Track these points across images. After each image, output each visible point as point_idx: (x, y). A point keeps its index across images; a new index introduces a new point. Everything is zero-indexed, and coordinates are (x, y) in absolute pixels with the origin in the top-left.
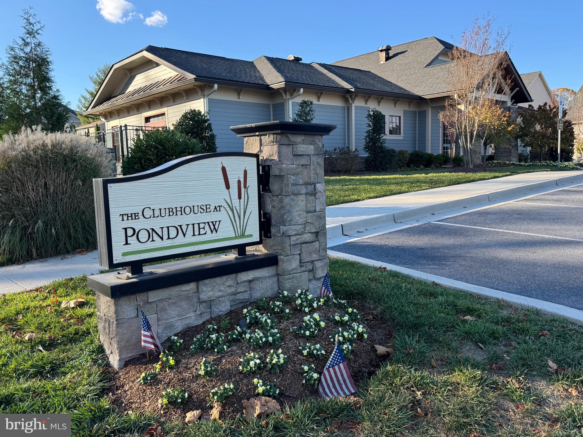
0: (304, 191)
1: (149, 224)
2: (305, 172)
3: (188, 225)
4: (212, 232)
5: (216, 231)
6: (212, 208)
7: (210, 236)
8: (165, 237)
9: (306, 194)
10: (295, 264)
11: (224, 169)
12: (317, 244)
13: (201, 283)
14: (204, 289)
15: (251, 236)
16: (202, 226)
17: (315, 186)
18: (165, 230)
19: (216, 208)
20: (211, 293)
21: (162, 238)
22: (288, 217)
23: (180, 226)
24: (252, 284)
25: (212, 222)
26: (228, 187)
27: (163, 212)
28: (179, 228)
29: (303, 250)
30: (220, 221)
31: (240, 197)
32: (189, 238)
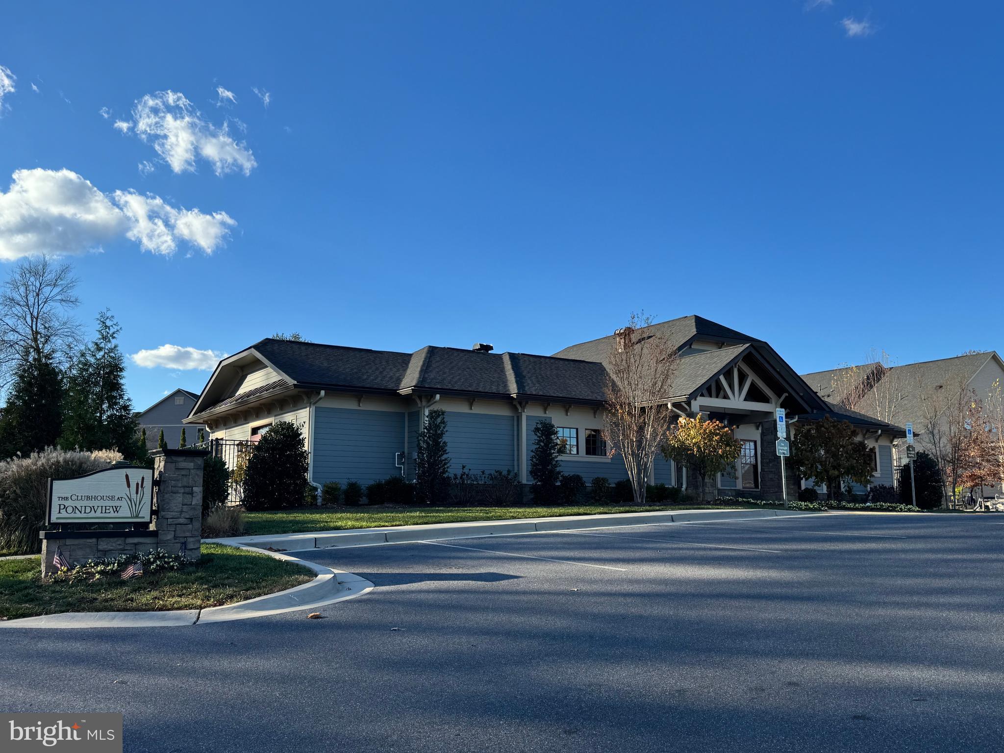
0: (182, 491)
1: (74, 504)
2: (185, 479)
3: (98, 507)
4: (114, 512)
5: (118, 512)
6: (116, 498)
7: (112, 514)
8: (83, 512)
9: (183, 493)
10: (170, 536)
11: (127, 476)
12: (190, 526)
13: (100, 540)
14: (102, 543)
15: (144, 517)
16: (108, 508)
17: (192, 489)
18: (83, 508)
19: (118, 498)
20: (106, 546)
21: (81, 512)
22: (167, 506)
23: (93, 507)
24: (137, 546)
25: (115, 506)
26: (129, 486)
27: (83, 498)
28: (92, 507)
29: (177, 529)
30: (121, 506)
31: (137, 493)
32: (98, 514)
